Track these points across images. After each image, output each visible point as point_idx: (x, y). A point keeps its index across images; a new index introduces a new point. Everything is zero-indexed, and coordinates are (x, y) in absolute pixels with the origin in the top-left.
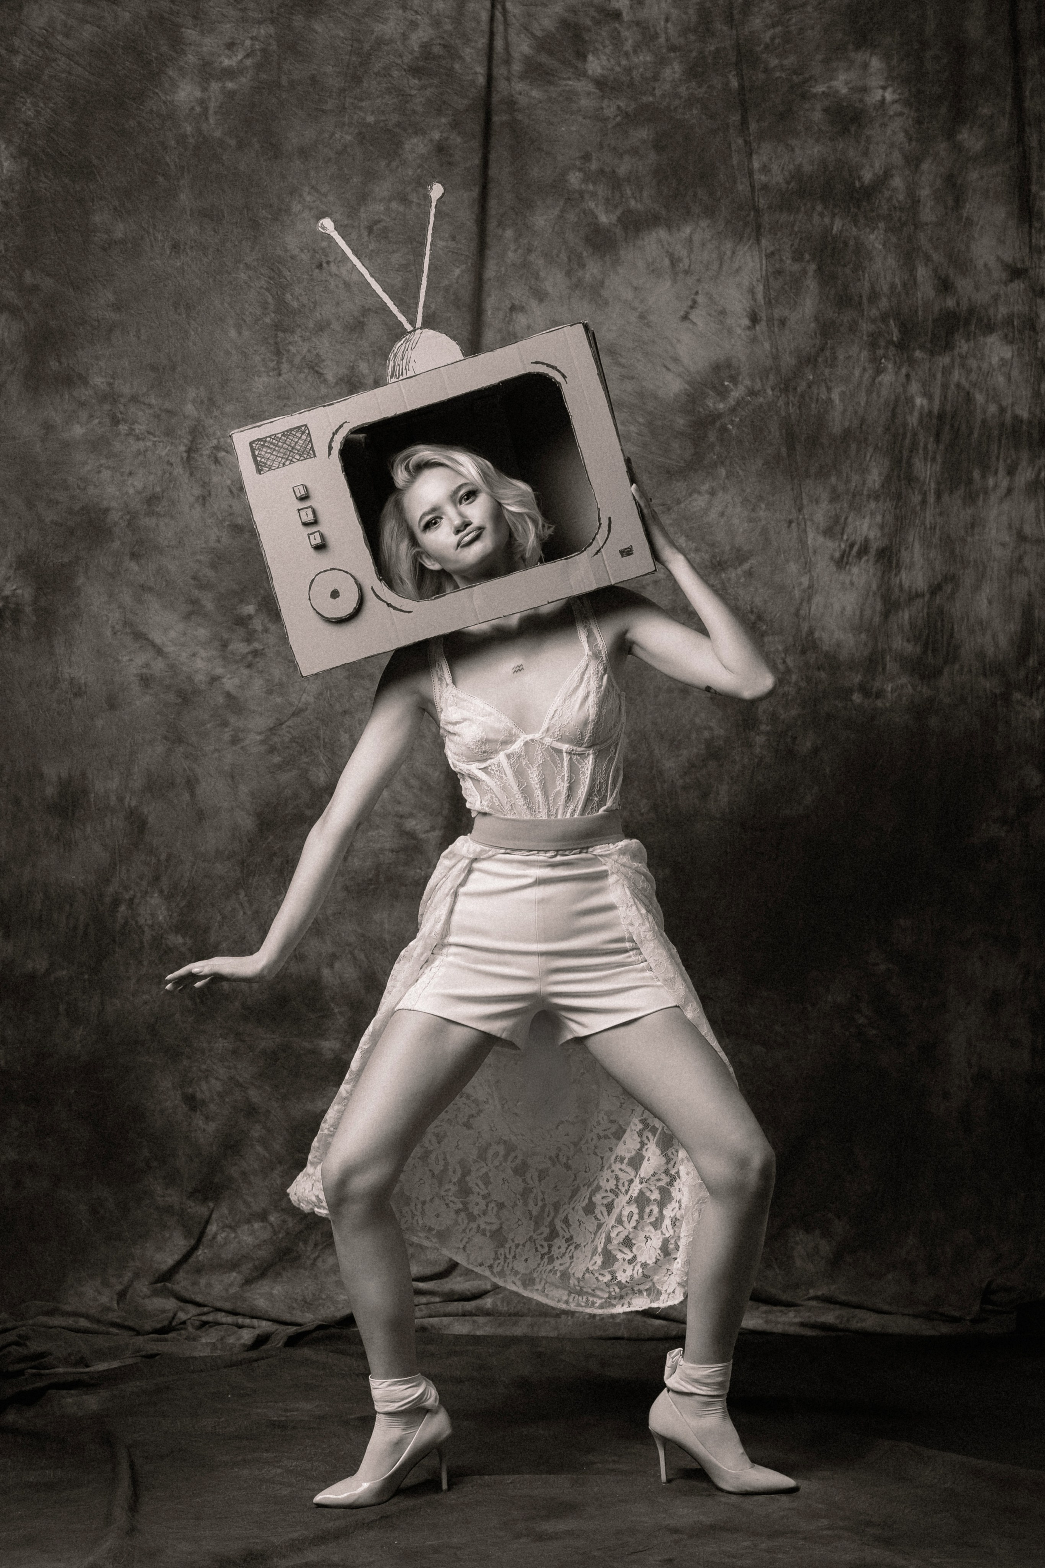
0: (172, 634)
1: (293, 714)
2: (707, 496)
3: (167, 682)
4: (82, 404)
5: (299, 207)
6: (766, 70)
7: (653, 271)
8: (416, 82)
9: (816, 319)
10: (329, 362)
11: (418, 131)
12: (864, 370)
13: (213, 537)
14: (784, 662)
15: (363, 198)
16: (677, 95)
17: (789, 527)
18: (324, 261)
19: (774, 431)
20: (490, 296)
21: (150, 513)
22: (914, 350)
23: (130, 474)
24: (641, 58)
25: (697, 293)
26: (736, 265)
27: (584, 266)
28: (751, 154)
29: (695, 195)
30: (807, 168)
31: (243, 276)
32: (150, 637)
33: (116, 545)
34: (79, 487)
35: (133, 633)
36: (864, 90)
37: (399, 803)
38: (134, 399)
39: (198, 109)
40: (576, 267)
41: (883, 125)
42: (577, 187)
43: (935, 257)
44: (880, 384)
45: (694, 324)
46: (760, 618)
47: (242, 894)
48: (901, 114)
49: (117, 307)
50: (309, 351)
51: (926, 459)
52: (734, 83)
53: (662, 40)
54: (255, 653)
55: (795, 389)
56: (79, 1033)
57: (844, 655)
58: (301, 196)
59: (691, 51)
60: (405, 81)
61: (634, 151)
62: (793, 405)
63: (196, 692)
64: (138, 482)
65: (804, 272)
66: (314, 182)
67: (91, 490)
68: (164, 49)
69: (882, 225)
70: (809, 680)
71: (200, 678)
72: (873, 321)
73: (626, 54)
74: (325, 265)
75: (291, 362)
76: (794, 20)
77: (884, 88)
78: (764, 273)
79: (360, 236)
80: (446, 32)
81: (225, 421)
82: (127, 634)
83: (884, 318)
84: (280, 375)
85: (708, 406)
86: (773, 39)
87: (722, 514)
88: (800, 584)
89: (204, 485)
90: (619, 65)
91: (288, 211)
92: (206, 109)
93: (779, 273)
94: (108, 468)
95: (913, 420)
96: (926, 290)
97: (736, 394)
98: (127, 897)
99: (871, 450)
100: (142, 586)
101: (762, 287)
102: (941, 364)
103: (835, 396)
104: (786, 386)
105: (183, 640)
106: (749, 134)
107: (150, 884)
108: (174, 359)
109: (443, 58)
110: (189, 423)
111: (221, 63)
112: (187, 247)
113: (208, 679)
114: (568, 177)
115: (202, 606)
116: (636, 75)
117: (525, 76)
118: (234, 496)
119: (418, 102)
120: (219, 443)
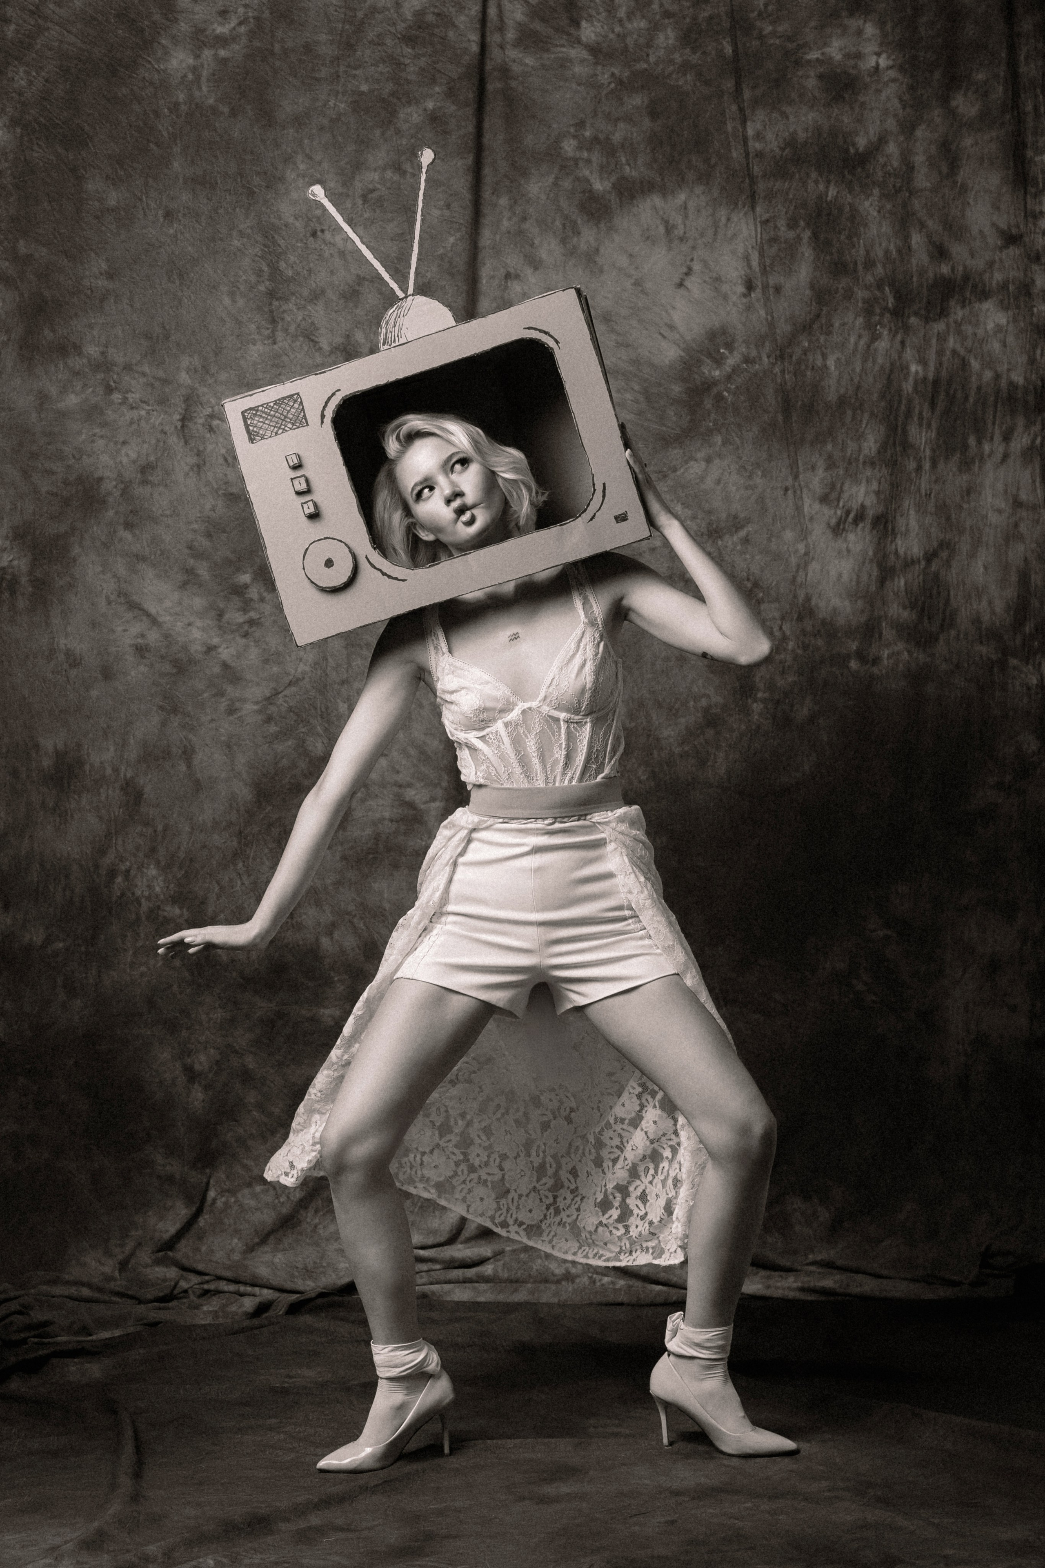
0: (168, 604)
1: (290, 684)
2: (703, 464)
3: (163, 651)
4: (77, 374)
5: (292, 174)
6: (761, 37)
7: (648, 238)
8: (409, 50)
9: (812, 287)
10: (323, 331)
11: (411, 100)
12: (860, 336)
13: (208, 506)
14: (781, 628)
15: (358, 166)
16: (671, 61)
17: (785, 494)
18: (319, 229)
19: (770, 398)
20: (485, 264)
21: (145, 482)
22: (909, 317)
24: (635, 24)
25: (692, 260)
26: (730, 233)
27: (579, 233)
28: (745, 121)
29: (690, 161)
30: (802, 136)
33: (111, 513)
34: (74, 457)
35: (127, 603)
36: (859, 56)
37: (398, 772)
38: (128, 368)
39: (190, 76)
40: (571, 234)
41: (878, 91)
42: (571, 154)
43: (930, 223)
44: (875, 350)
45: (690, 291)
46: (756, 585)
47: (240, 865)
48: (894, 80)
50: (304, 319)
51: (921, 425)
52: (729, 50)
54: (251, 622)
55: (791, 356)
56: (77, 1003)
57: (841, 621)
58: (295, 164)
59: (685, 18)
60: (399, 50)
61: (628, 119)
62: (789, 372)
63: (192, 661)
64: (131, 453)
65: (799, 238)
66: (308, 151)
67: (86, 461)
68: (157, 17)
69: (876, 191)
70: (805, 647)
71: (196, 648)
72: (867, 287)
73: (620, 21)
74: (319, 233)
75: (286, 330)
77: (878, 54)
78: (759, 240)
81: (220, 389)
82: (121, 603)
83: (880, 286)
84: (275, 343)
85: (704, 373)
86: (766, 5)
87: (718, 482)
88: (796, 551)
89: (199, 453)
90: (613, 32)
91: (282, 179)
92: (198, 78)
93: (774, 240)
94: (102, 437)
95: (908, 387)
96: (920, 256)
97: (732, 361)
98: (123, 868)
99: (866, 416)
100: (137, 556)
101: (757, 254)
102: (936, 331)
103: (831, 363)
104: (781, 354)
105: (178, 609)
106: (743, 101)
107: (146, 856)
108: (167, 327)
109: (438, 27)
110: (183, 391)
111: (214, 30)
112: (180, 214)
113: (204, 649)
114: (562, 145)
115: (197, 575)
116: (630, 41)
117: (518, 43)
118: (229, 464)
119: (411, 72)
120: (213, 411)
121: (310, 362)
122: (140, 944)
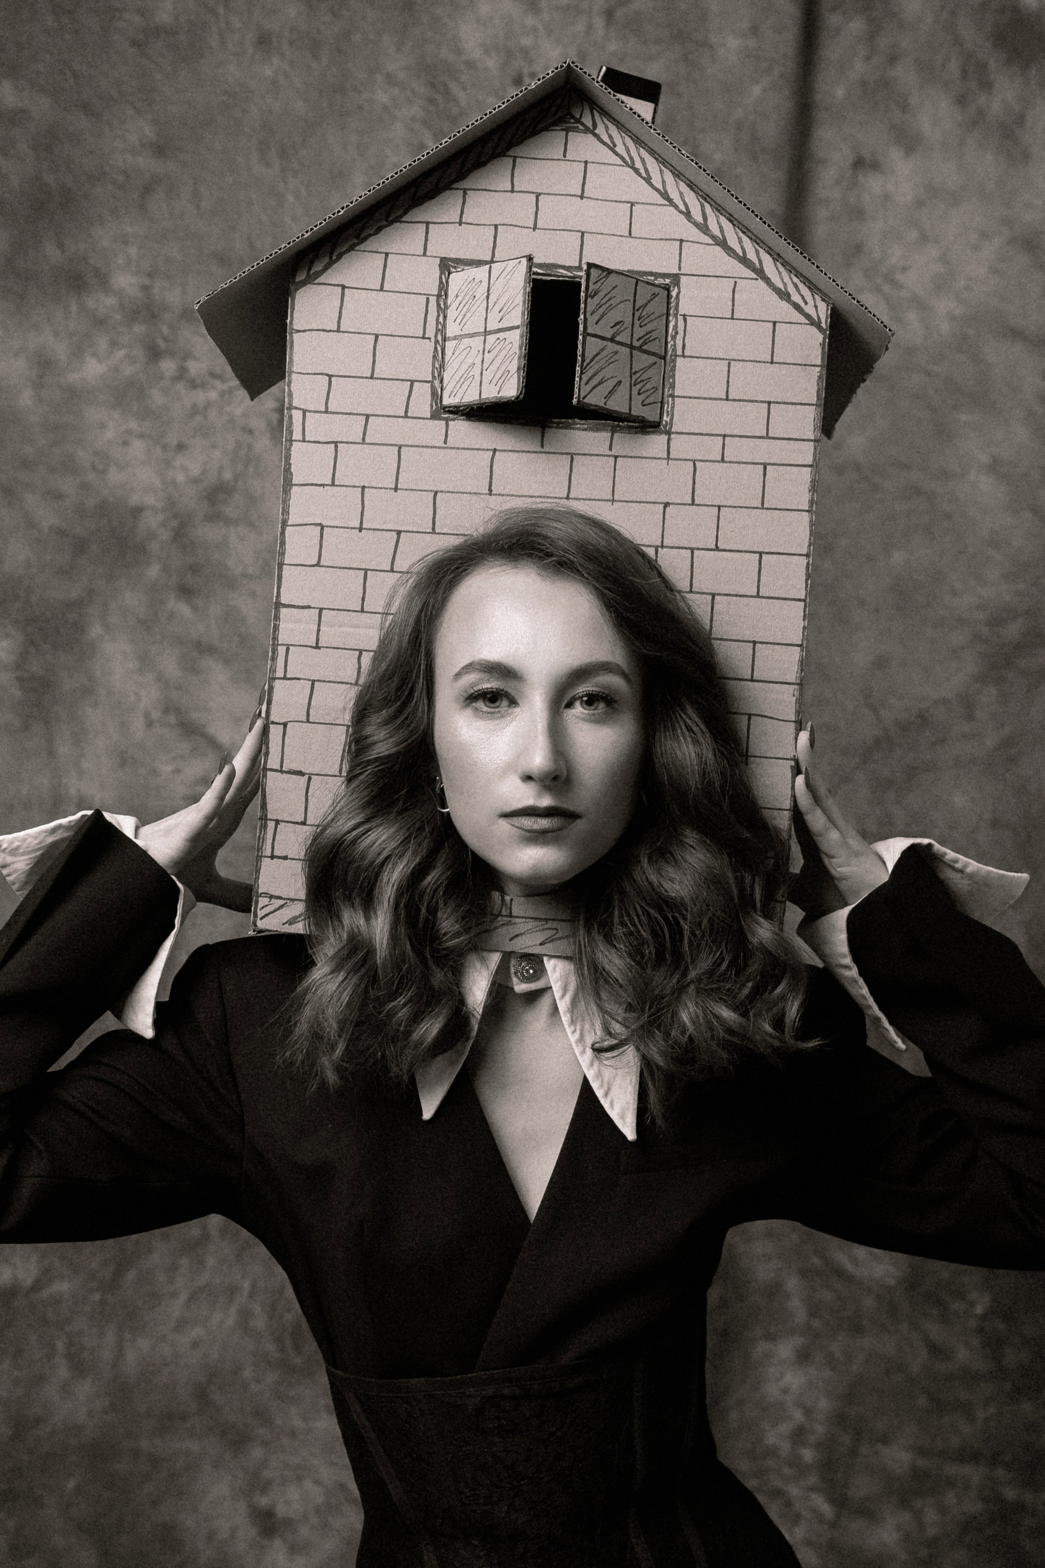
23: (181, 447)
31: (382, 97)
32: (211, 730)
49: (160, 150)
79: (590, 27)
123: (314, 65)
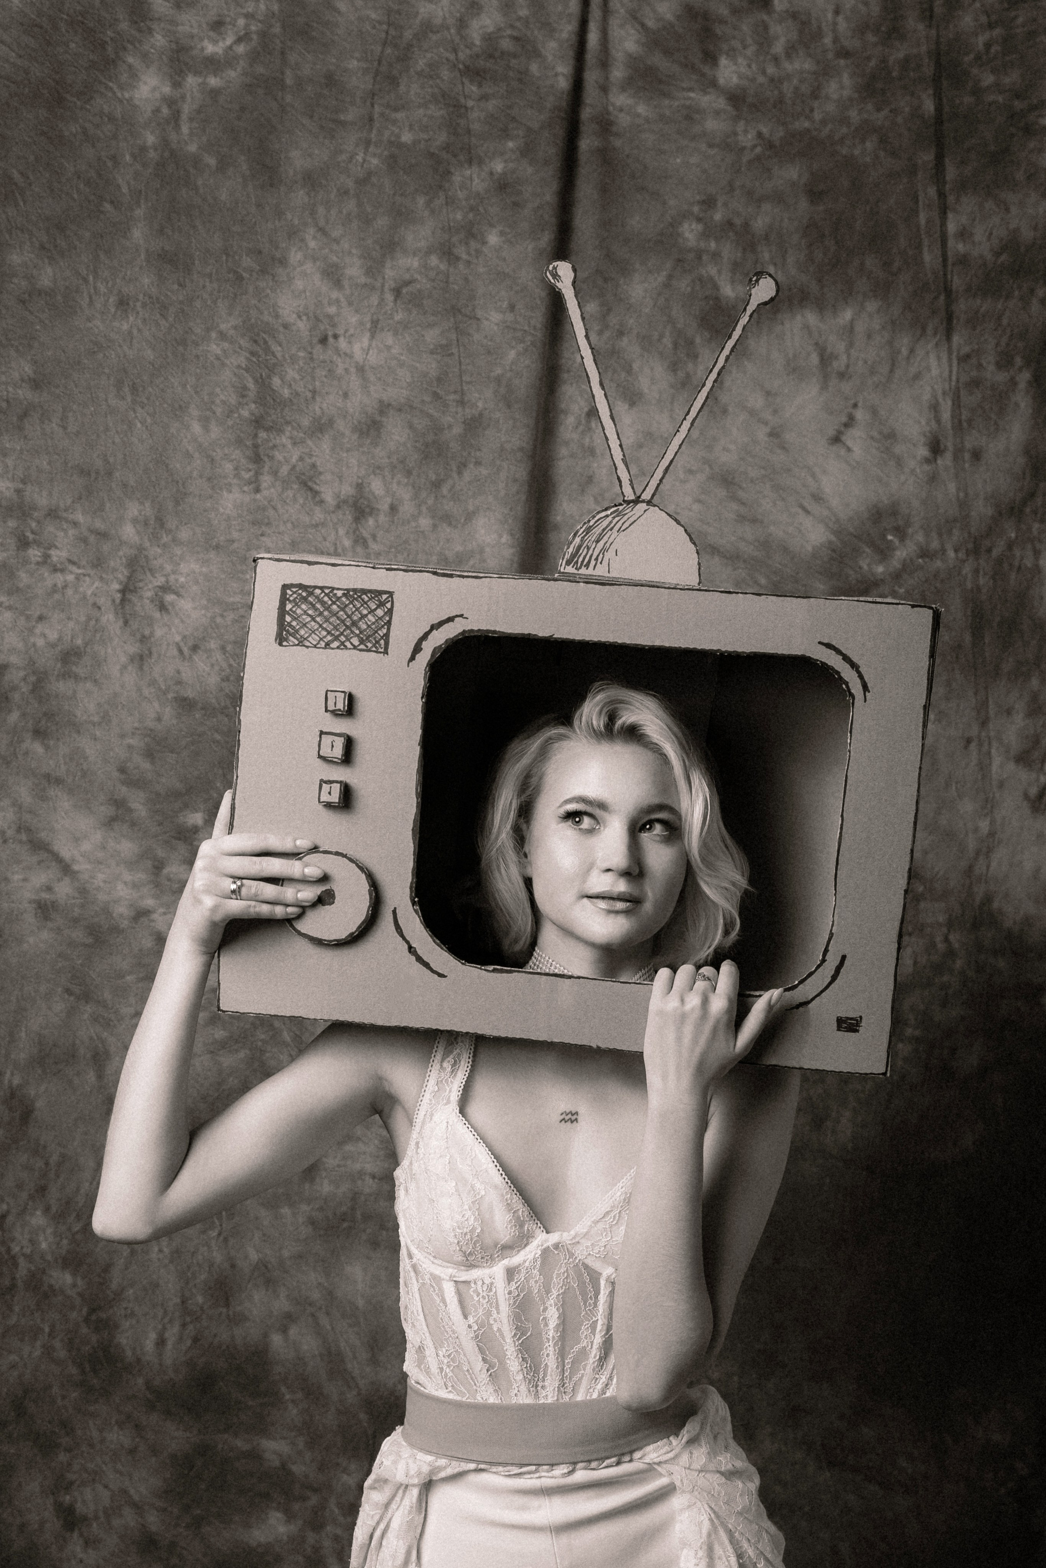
0: (86, 846)
3: (75, 912)
5: (299, 256)
6: (977, 92)
7: (794, 370)
8: (474, 88)
9: (1027, 452)
10: (328, 477)
11: (472, 159)
13: (152, 715)
15: (390, 247)
16: (844, 121)
17: (966, 747)
18: (330, 333)
21: (66, 675)
23: (41, 618)
24: (796, 65)
25: (855, 406)
26: (913, 370)
27: (697, 357)
28: (945, 213)
29: (862, 264)
30: (1027, 235)
31: (215, 348)
32: (56, 848)
33: (14, 717)
35: (30, 841)
38: (53, 514)
39: (165, 111)
40: (684, 356)
42: (692, 244)
45: (849, 450)
49: (36, 384)
50: (301, 459)
52: (929, 106)
53: (828, 40)
55: (989, 551)
58: (303, 240)
59: (869, 58)
60: (459, 87)
61: (778, 198)
62: (985, 573)
63: (116, 930)
64: (49, 633)
65: (1013, 382)
66: (322, 223)
68: (124, 26)
70: (980, 968)
71: (122, 910)
73: (776, 60)
74: (331, 340)
75: (275, 473)
76: (1020, 20)
78: (953, 384)
79: (381, 300)
80: (519, 19)
81: (178, 551)
82: (21, 842)
84: (257, 490)
85: (860, 568)
86: (988, 45)
88: (976, 830)
89: (143, 639)
90: (764, 72)
91: (283, 262)
92: (177, 113)
93: (976, 384)
94: (10, 608)
97: (902, 553)
100: (47, 777)
101: (950, 403)
104: (976, 547)
105: (100, 855)
106: (945, 183)
107: (31, 1197)
108: (111, 460)
109: (515, 56)
110: (125, 551)
111: (203, 49)
112: (139, 304)
113: (133, 914)
114: (680, 230)
115: (130, 810)
116: (787, 89)
117: (628, 84)
118: (184, 658)
119: (476, 117)
120: (167, 582)
121: (307, 519)
122: (13, 1320)
123: (163, 322)
